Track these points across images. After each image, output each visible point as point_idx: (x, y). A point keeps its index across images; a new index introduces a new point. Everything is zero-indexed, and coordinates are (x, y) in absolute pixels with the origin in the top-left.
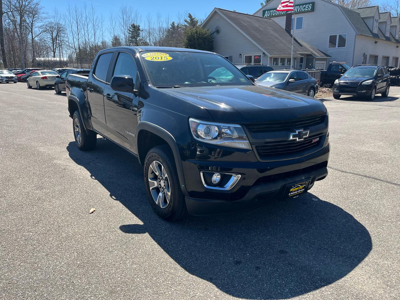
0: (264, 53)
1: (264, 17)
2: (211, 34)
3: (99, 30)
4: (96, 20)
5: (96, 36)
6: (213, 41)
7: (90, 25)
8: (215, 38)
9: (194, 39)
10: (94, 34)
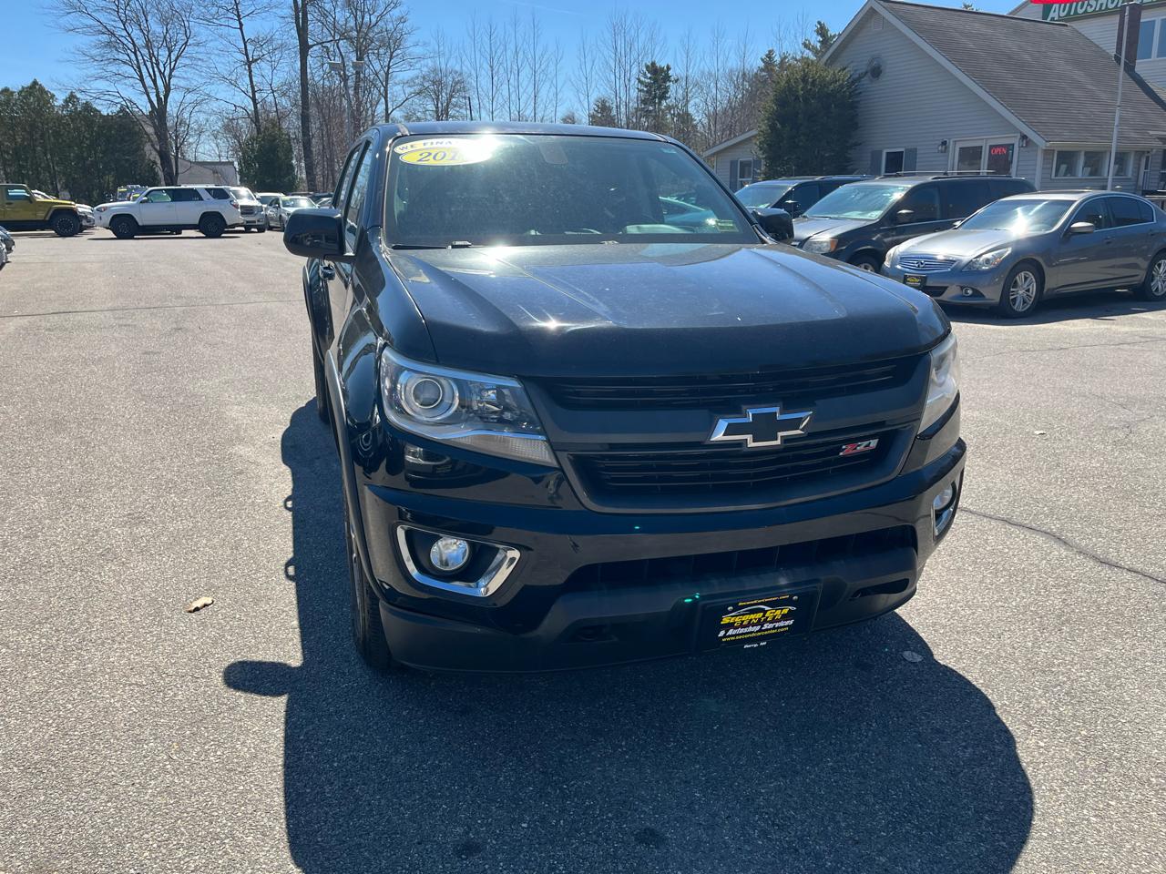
0: (1024, 137)
1: (1048, 21)
2: (850, 81)
4: (543, 55)
5: (539, 100)
6: (858, 102)
7: (526, 72)
8: (863, 94)
9: (797, 98)
10: (533, 96)
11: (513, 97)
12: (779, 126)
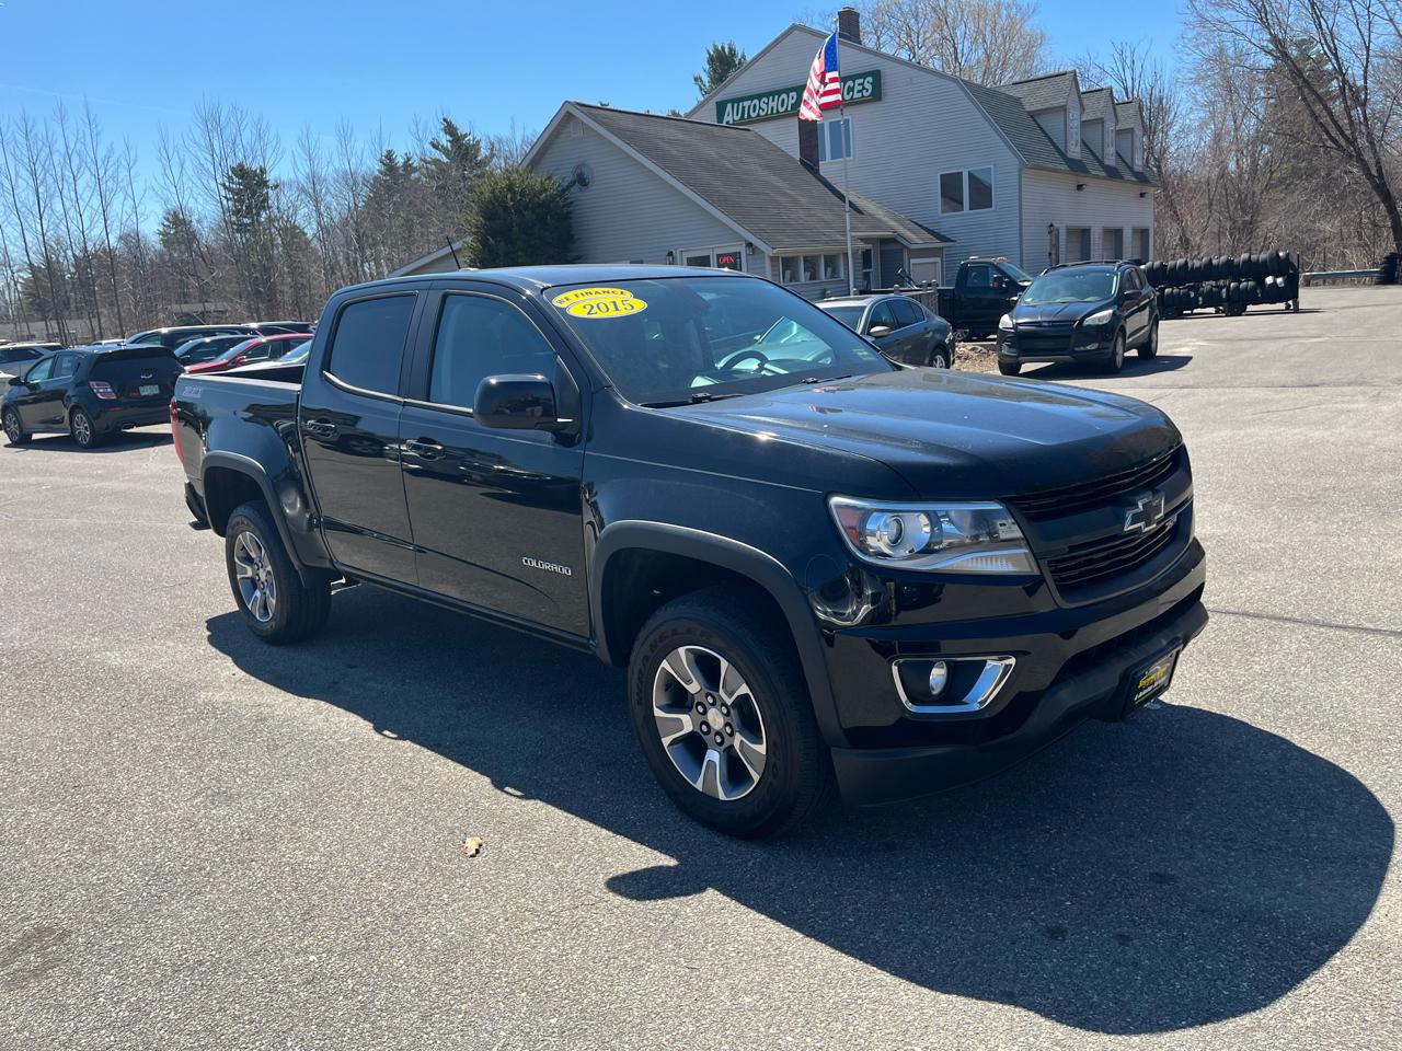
0: (750, 245)
1: (724, 124)
2: (560, 189)
3: (121, 196)
4: (108, 157)
5: (111, 215)
6: (570, 213)
7: (85, 180)
8: (575, 203)
9: (506, 208)
10: (101, 211)
11: (72, 213)
12: (492, 241)
